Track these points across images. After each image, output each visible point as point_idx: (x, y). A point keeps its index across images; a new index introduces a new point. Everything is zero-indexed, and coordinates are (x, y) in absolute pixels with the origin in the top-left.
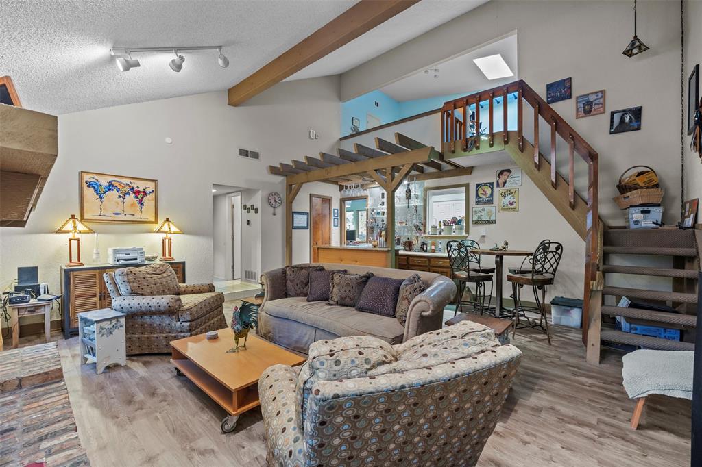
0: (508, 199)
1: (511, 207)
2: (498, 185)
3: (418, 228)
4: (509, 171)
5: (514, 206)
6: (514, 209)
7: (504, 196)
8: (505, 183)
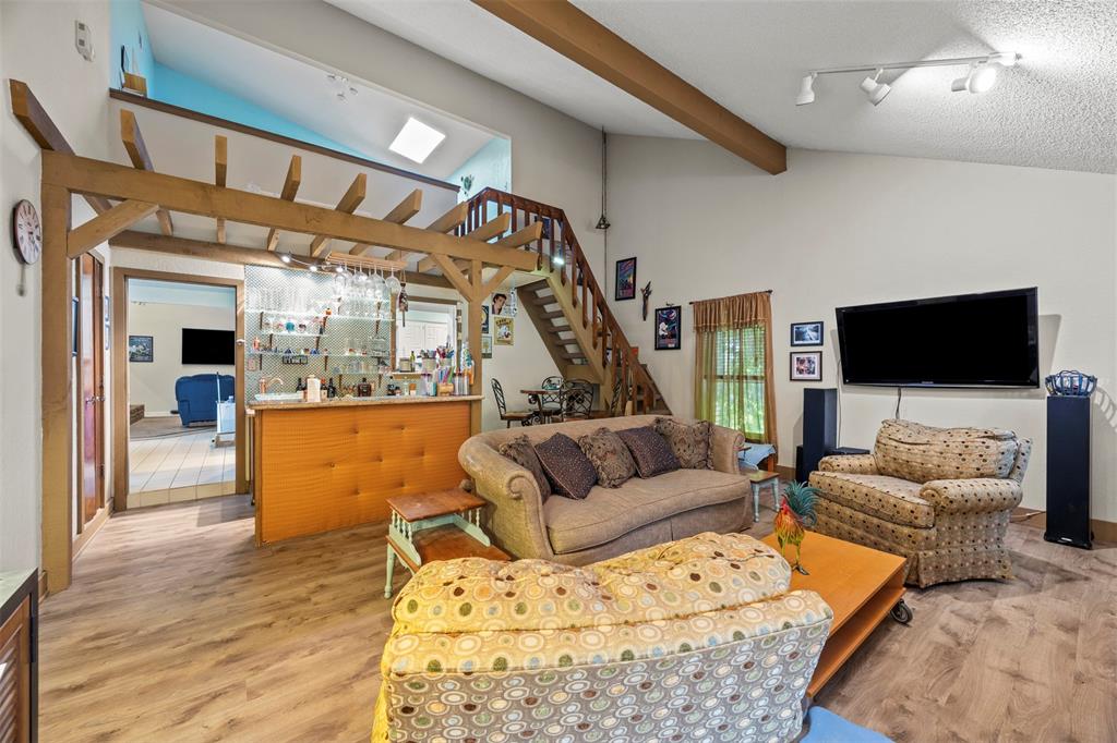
0: (504, 329)
1: (506, 340)
2: (493, 312)
3: (380, 361)
4: (504, 296)
5: (509, 338)
6: (509, 343)
7: (500, 326)
8: (500, 310)
